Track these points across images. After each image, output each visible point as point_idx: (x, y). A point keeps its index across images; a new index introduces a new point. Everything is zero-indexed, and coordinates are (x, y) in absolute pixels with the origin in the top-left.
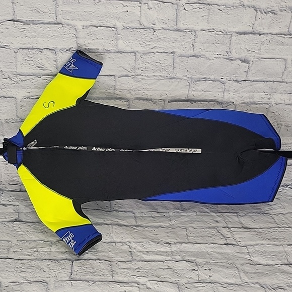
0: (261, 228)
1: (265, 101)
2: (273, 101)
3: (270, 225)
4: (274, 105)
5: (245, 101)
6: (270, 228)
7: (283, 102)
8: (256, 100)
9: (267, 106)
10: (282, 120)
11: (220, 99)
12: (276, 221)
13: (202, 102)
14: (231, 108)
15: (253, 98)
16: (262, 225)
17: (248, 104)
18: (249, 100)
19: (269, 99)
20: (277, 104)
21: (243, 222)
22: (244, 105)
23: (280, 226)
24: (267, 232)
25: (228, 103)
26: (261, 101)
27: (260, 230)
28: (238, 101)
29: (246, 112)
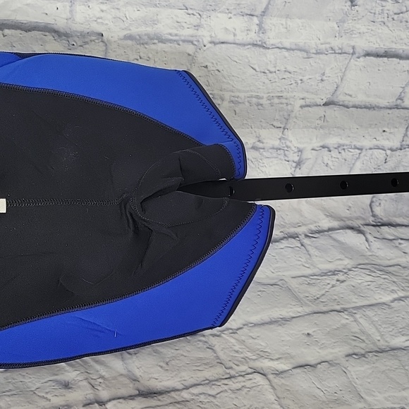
0: (187, 388)
1: (186, 33)
2: (205, 35)
3: (209, 374)
4: (209, 45)
5: (135, 31)
6: (209, 382)
7: (230, 38)
8: (164, 28)
9: (190, 49)
10: (225, 86)
11: (60, 23)
12: (221, 354)
13: (7, 31)
14: (96, 51)
15: (155, 22)
16: (188, 377)
17: (139, 40)
18: (143, 30)
19: (197, 27)
20: (215, 43)
21: (138, 373)
22: (129, 42)
23: (233, 373)
24: (202, 398)
25: (86, 37)
26: (174, 31)
27: (185, 395)
28: (114, 31)
29: (135, 62)
